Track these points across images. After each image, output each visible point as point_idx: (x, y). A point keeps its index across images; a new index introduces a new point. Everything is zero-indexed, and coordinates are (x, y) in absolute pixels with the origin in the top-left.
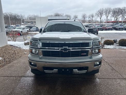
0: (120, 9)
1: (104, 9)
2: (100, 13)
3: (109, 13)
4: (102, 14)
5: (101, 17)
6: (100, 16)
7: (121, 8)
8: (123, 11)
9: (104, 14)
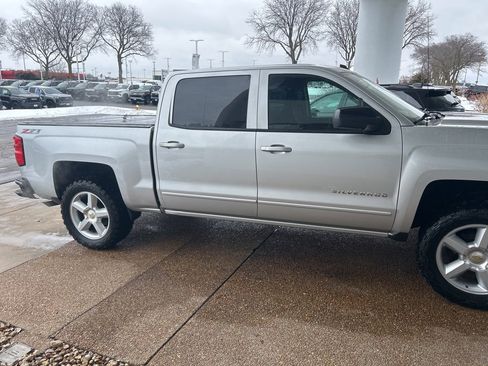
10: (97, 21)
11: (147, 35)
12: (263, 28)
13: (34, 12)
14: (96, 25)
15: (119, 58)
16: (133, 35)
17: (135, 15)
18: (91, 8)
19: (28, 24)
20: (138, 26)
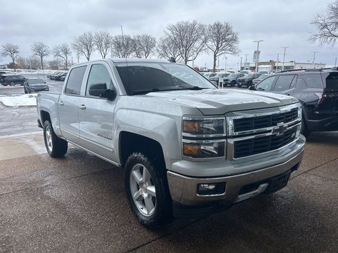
0: (129, 39)
1: (94, 35)
2: (86, 45)
3: (107, 48)
4: (91, 47)
5: (89, 54)
6: (86, 53)
7: (132, 38)
8: (136, 45)
9: (96, 47)
10: (204, 34)
11: (235, 40)
12: (326, 26)
13: (170, 32)
14: (203, 37)
15: (215, 56)
16: (226, 41)
17: (228, 28)
18: (201, 27)
19: (167, 39)
20: (229, 34)
